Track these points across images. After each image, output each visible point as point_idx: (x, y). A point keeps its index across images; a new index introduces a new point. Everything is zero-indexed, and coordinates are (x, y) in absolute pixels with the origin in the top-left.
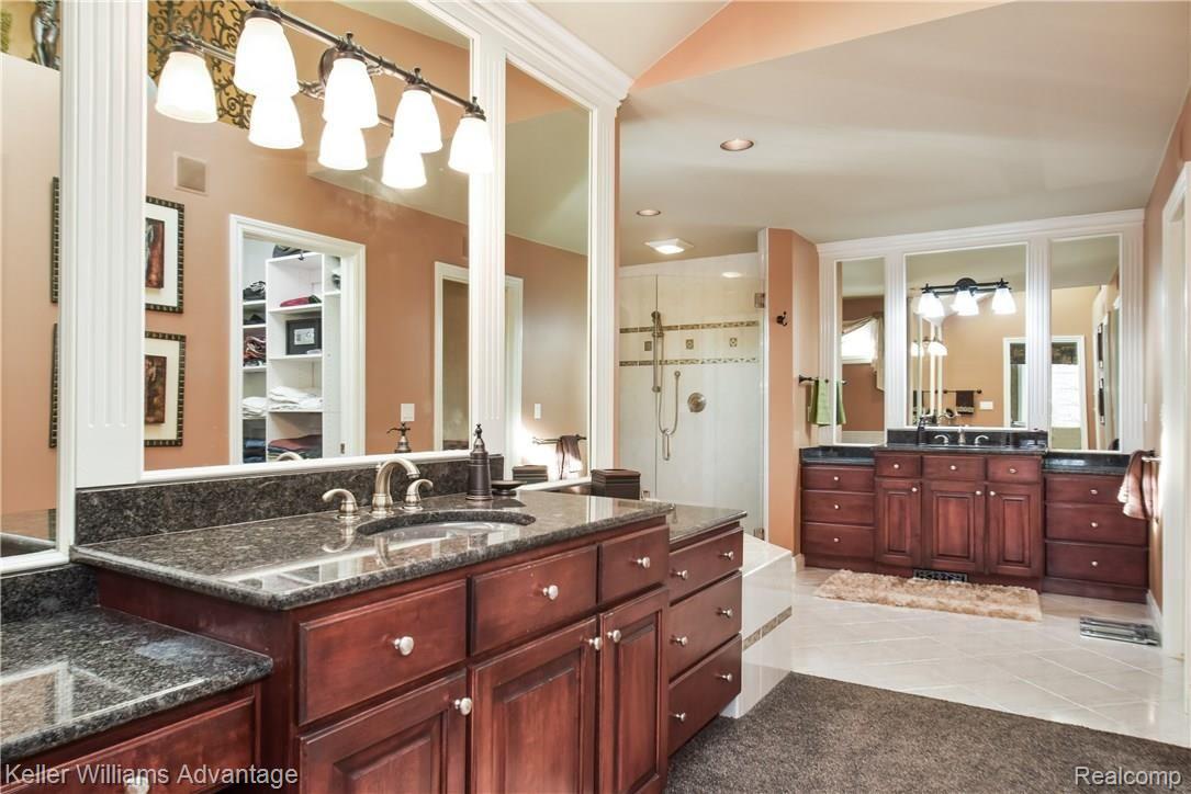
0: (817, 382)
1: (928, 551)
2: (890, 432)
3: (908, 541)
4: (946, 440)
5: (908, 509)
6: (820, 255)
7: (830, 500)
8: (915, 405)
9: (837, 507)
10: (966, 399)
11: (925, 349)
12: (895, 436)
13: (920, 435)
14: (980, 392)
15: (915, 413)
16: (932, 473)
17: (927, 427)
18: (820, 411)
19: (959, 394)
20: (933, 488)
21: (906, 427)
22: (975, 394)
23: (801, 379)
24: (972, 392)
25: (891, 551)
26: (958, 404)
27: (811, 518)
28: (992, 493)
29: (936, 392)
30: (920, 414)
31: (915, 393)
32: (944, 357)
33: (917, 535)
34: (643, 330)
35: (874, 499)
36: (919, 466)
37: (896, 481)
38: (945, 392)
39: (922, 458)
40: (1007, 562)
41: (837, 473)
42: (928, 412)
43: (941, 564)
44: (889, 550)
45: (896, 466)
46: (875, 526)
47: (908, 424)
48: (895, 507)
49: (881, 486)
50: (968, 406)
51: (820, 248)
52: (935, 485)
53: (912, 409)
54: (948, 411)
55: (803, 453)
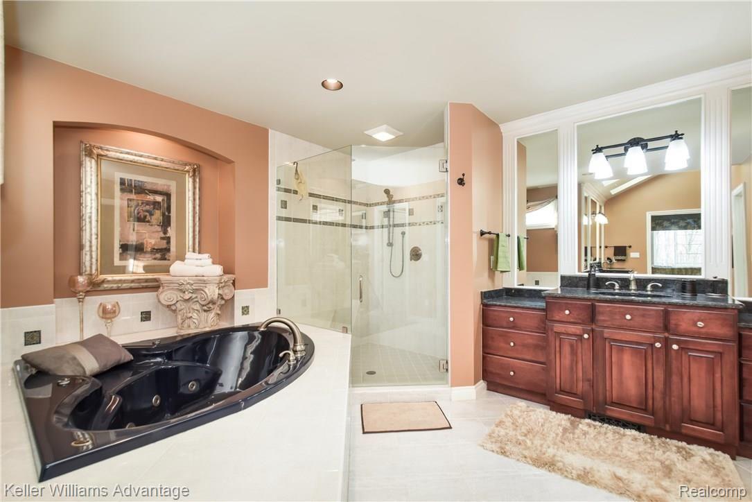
0: (498, 235)
1: (601, 398)
2: (563, 278)
3: (580, 384)
4: (617, 286)
5: (580, 355)
6: (503, 134)
7: (506, 337)
8: (586, 255)
9: (512, 344)
10: (621, 251)
11: (593, 220)
12: (567, 282)
13: (592, 282)
14: (630, 247)
15: (586, 260)
16: (604, 321)
17: (598, 274)
18: (500, 260)
19: (616, 248)
20: (606, 335)
21: (577, 274)
22: (628, 248)
23: (482, 233)
24: (625, 247)
25: (562, 391)
26: (615, 255)
27: (491, 351)
28: (675, 347)
29: (600, 247)
30: (590, 262)
31: (586, 248)
32: (605, 225)
33: (589, 380)
34: (382, 204)
35: (546, 340)
36: (591, 314)
37: (567, 325)
38: (606, 247)
39: (593, 306)
40: (693, 422)
41: (512, 314)
42: (595, 259)
43: (615, 412)
44: (561, 390)
45: (567, 312)
46: (547, 365)
47: (579, 270)
48: (567, 349)
49: (552, 330)
50: (622, 256)
51: (504, 128)
52: (607, 333)
53: (583, 258)
54: (608, 259)
55: (486, 295)
